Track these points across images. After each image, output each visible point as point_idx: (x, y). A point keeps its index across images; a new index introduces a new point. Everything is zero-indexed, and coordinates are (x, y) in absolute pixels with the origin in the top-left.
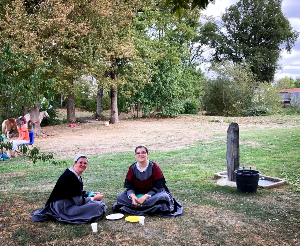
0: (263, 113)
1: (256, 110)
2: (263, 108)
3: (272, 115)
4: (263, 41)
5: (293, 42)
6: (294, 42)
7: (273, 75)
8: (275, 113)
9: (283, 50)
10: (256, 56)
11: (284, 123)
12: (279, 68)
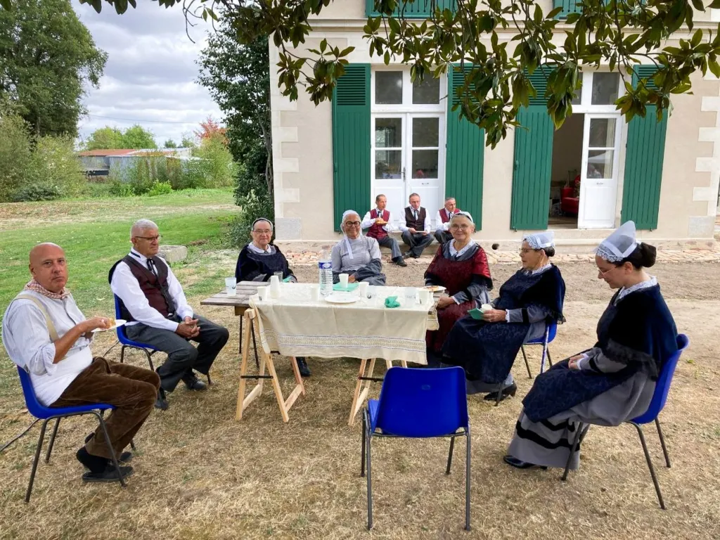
0: (50, 195)
1: (36, 189)
2: (49, 184)
3: (67, 198)
4: (47, 59)
5: (100, 68)
6: (102, 70)
7: (75, 124)
8: (72, 193)
9: (84, 79)
10: (34, 86)
11: (80, 213)
12: (82, 112)
